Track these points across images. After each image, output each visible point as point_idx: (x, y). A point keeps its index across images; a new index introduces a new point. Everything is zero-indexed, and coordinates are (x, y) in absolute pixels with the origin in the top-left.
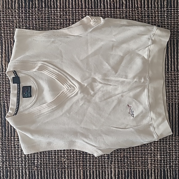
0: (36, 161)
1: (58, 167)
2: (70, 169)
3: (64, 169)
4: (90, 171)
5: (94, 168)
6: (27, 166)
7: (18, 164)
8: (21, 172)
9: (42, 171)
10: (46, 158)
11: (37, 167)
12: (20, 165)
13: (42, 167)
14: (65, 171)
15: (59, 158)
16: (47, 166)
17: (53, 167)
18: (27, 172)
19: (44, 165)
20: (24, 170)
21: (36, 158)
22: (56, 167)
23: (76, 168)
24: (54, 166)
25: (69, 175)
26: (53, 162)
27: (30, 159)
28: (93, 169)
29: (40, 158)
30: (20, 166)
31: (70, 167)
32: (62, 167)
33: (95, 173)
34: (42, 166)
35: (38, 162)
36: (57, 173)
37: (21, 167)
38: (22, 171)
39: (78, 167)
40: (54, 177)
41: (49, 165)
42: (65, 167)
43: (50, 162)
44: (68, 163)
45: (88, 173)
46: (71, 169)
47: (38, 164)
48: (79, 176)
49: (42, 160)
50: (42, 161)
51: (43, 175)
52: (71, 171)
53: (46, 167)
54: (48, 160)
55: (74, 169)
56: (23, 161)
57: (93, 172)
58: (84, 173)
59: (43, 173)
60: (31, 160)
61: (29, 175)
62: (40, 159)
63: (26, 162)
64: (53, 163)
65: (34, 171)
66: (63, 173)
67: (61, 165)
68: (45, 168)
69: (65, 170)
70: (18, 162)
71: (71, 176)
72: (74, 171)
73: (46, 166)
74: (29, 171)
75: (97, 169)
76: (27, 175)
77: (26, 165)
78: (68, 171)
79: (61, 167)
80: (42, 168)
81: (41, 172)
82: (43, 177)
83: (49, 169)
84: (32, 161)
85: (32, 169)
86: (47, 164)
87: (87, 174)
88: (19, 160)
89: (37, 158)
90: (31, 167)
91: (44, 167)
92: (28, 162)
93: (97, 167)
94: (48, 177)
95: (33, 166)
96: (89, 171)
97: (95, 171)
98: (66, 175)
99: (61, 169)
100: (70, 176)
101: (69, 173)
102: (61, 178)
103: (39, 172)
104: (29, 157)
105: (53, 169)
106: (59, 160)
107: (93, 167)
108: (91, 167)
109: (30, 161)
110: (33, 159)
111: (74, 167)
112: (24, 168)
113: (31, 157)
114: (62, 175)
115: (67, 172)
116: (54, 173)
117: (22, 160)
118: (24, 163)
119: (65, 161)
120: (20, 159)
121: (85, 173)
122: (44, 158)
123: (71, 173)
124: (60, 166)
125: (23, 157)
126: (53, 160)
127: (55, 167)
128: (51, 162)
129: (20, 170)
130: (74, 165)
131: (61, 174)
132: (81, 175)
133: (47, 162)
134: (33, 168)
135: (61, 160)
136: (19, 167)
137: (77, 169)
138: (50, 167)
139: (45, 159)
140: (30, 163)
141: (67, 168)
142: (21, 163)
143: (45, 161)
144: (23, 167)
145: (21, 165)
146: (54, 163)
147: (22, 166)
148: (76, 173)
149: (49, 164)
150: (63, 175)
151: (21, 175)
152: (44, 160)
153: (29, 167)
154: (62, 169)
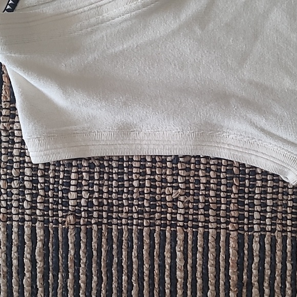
0: (72, 195)
1: (150, 219)
2: (193, 227)
3: (171, 226)
4: (262, 238)
5: (278, 228)
6: (38, 212)
7: (6, 200)
8: (15, 230)
9: (91, 229)
10: (109, 186)
11: (76, 217)
12: (15, 204)
13: (92, 217)
14: (174, 235)
15: (155, 187)
16: (112, 212)
17: (132, 219)
18: (40, 233)
19: (102, 211)
20: (26, 224)
21: (73, 182)
22: (142, 219)
23: (214, 225)
24: (135, 216)
25: (190, 247)
26: (133, 199)
27: (51, 187)
28: (273, 231)
29: (88, 185)
30: (13, 211)
31: (193, 220)
32: (166, 219)
33: (279, 247)
34: (92, 212)
35: (81, 198)
36: (146, 240)
37: (18, 214)
38: (21, 229)
39: (221, 223)
40: (134, 253)
41: (118, 212)
42: (175, 219)
43: (122, 199)
44: (188, 208)
45: (256, 246)
46: (198, 227)
47: (79, 205)
48: (222, 256)
49: (93, 192)
50: (96, 195)
51: (94, 245)
52: (195, 234)
53: (109, 218)
54: (117, 193)
55: (208, 228)
56: (26, 192)
57: (273, 242)
58: (240, 245)
59: (94, 240)
60: (53, 189)
61: (45, 244)
62: (86, 188)
63: (37, 194)
64: (135, 202)
65: (66, 231)
66: (168, 241)
67: (161, 213)
68: (105, 221)
69: (176, 231)
70: (6, 193)
71: (194, 255)
72: (206, 236)
73: (108, 212)
74: (46, 230)
75: (286, 231)
76: (39, 244)
77: (36, 208)
78: (186, 234)
79: (161, 219)
80: (93, 221)
81: (89, 233)
82: (95, 253)
83: (117, 224)
84: (60, 194)
85: (57, 222)
86: (112, 205)
87: (251, 249)
88: (10, 187)
89: (79, 185)
90: (54, 216)
91: (102, 218)
92: (45, 196)
93: (286, 225)
94: (114, 253)
95: (62, 210)
96: (257, 239)
97: (279, 240)
98: (177, 249)
99: (160, 225)
100: (190, 254)
101: (190, 242)
102: (159, 256)
103: (82, 235)
104: (48, 176)
105: (132, 224)
106: (155, 193)
107: (275, 224)
108: (265, 224)
109: (50, 193)
110: (63, 185)
111: (209, 222)
112: (27, 217)
113: (54, 177)
114: (162, 247)
115: (180, 236)
116: (135, 241)
117: (24, 187)
118: (28, 198)
119: (177, 200)
120: (15, 184)
121: (246, 245)
122: (103, 185)
123: (195, 241)
124: (157, 215)
125: (26, 178)
126: (133, 193)
127: (138, 219)
128: (127, 199)
129: (15, 224)
130: (208, 215)
131: (160, 244)
132: (231, 251)
133: (111, 198)
134: (62, 217)
135: (164, 193)
136: (11, 213)
137: (216, 228)
138: (121, 219)
139: (105, 189)
140: (51, 200)
141: (181, 224)
142: (18, 200)
143: (105, 196)
144: (23, 214)
145: (18, 207)
146: (138, 205)
147: (23, 208)
148: (214, 243)
149: (118, 206)
150: (168, 247)
151: (15, 242)
152: (101, 192)
153: (48, 215)
154: (165, 225)
